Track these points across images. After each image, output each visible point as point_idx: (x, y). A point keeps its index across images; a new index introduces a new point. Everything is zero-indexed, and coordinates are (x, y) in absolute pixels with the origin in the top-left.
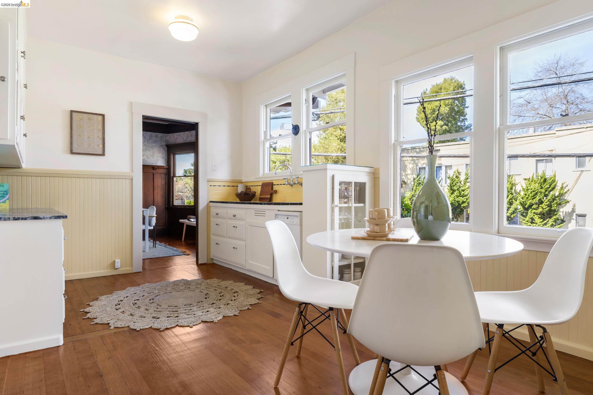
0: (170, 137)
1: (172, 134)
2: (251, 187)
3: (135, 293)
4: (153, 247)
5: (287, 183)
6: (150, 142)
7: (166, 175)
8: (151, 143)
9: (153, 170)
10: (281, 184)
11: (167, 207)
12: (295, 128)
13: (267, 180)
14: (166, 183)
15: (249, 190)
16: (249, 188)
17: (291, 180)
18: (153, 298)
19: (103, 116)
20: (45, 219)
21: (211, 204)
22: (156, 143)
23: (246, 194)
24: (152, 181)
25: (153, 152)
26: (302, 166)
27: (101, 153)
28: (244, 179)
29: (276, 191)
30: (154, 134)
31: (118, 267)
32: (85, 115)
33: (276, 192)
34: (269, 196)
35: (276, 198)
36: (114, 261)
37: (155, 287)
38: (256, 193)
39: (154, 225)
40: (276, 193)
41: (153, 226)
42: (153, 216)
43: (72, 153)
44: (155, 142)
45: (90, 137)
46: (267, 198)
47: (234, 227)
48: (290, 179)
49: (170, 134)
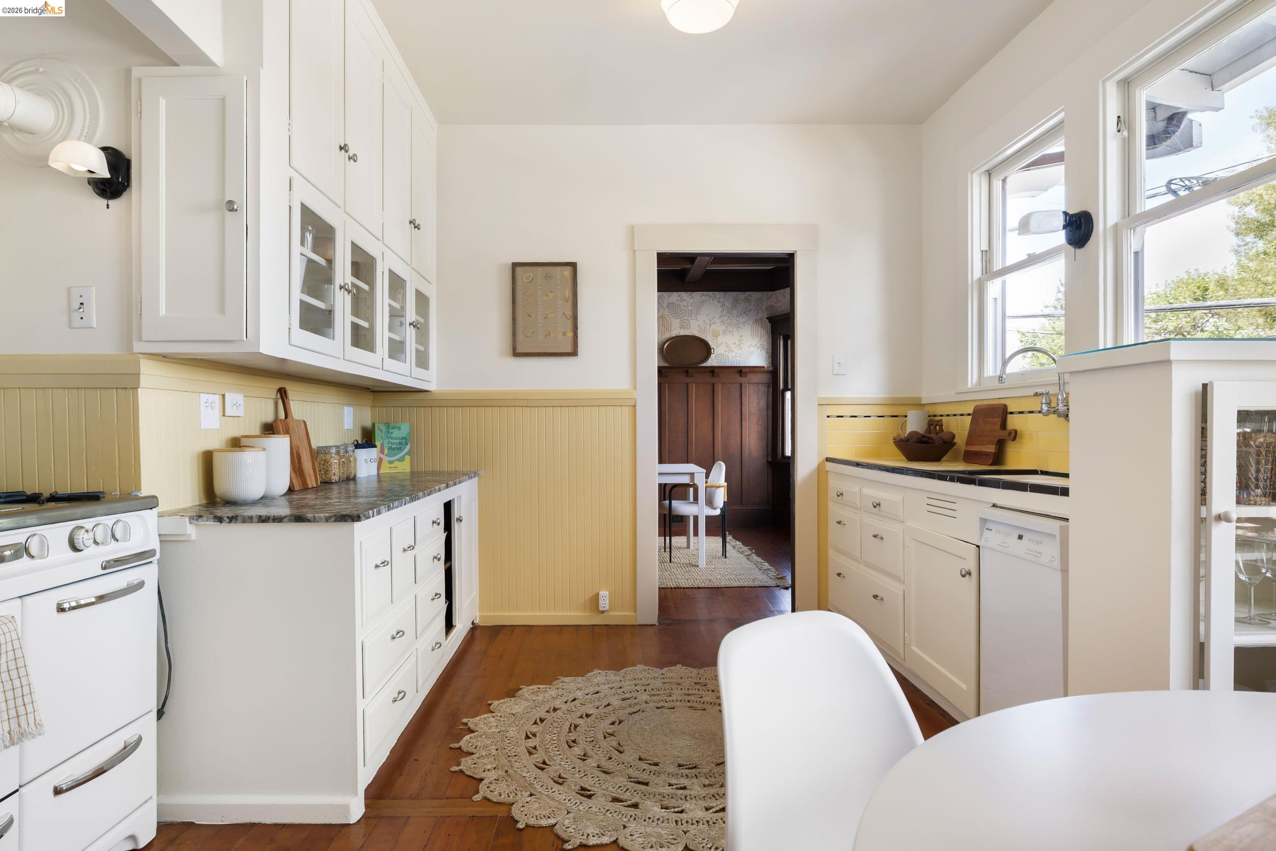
0: (776, 298)
1: (782, 291)
2: (944, 419)
3: (597, 693)
4: (723, 555)
5: (1045, 408)
6: (734, 314)
7: (768, 386)
8: (737, 316)
9: (741, 376)
10: (1030, 412)
11: (770, 460)
12: (1076, 221)
13: (991, 397)
14: (768, 405)
15: (938, 427)
16: (938, 421)
17: (1060, 397)
18: (622, 718)
19: (573, 266)
20: (317, 522)
21: (829, 465)
22: (747, 315)
23: (924, 439)
24: (739, 401)
25: (741, 337)
26: (1101, 347)
27: (569, 349)
28: (927, 396)
29: (1016, 431)
30: (741, 295)
31: (603, 609)
32: (540, 269)
33: (1014, 435)
34: (991, 449)
35: (1017, 457)
36: (597, 595)
37: (650, 681)
38: (954, 436)
39: (721, 505)
40: (1014, 439)
41: (721, 509)
42: (718, 485)
43: (516, 354)
44: (745, 312)
45: (548, 316)
46: (986, 454)
47: (875, 536)
48: (1057, 395)
49: (778, 292)
